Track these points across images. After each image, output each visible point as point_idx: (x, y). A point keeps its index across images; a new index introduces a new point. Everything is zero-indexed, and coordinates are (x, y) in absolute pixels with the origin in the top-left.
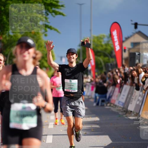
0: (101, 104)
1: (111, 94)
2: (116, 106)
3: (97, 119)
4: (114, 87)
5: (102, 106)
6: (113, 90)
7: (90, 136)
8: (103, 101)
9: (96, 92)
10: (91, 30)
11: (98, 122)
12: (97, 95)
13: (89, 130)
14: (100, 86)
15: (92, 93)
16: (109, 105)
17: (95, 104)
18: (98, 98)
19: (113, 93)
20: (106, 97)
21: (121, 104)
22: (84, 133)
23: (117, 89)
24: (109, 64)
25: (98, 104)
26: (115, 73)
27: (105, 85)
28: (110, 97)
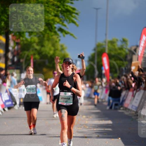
0: (114, 107)
1: (125, 98)
2: (129, 110)
3: (110, 122)
4: (127, 91)
5: (116, 109)
6: (127, 94)
7: (103, 139)
8: (116, 105)
9: (110, 95)
10: (106, 35)
11: (110, 125)
12: (111, 98)
13: (102, 132)
14: (114, 89)
15: (105, 97)
16: (122, 108)
17: (108, 108)
18: (111, 101)
19: (126, 97)
20: (119, 101)
21: (134, 108)
22: (97, 136)
23: (130, 93)
24: (124, 68)
25: (111, 108)
26: (129, 77)
27: (119, 88)
28: (124, 101)
